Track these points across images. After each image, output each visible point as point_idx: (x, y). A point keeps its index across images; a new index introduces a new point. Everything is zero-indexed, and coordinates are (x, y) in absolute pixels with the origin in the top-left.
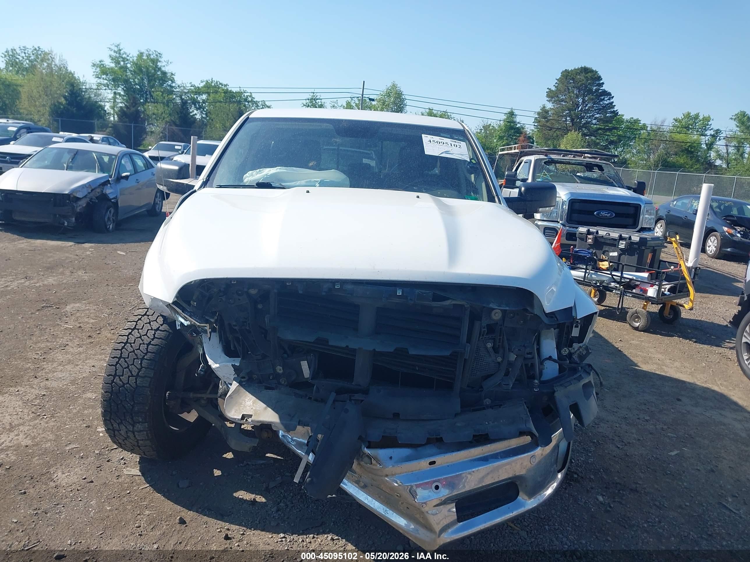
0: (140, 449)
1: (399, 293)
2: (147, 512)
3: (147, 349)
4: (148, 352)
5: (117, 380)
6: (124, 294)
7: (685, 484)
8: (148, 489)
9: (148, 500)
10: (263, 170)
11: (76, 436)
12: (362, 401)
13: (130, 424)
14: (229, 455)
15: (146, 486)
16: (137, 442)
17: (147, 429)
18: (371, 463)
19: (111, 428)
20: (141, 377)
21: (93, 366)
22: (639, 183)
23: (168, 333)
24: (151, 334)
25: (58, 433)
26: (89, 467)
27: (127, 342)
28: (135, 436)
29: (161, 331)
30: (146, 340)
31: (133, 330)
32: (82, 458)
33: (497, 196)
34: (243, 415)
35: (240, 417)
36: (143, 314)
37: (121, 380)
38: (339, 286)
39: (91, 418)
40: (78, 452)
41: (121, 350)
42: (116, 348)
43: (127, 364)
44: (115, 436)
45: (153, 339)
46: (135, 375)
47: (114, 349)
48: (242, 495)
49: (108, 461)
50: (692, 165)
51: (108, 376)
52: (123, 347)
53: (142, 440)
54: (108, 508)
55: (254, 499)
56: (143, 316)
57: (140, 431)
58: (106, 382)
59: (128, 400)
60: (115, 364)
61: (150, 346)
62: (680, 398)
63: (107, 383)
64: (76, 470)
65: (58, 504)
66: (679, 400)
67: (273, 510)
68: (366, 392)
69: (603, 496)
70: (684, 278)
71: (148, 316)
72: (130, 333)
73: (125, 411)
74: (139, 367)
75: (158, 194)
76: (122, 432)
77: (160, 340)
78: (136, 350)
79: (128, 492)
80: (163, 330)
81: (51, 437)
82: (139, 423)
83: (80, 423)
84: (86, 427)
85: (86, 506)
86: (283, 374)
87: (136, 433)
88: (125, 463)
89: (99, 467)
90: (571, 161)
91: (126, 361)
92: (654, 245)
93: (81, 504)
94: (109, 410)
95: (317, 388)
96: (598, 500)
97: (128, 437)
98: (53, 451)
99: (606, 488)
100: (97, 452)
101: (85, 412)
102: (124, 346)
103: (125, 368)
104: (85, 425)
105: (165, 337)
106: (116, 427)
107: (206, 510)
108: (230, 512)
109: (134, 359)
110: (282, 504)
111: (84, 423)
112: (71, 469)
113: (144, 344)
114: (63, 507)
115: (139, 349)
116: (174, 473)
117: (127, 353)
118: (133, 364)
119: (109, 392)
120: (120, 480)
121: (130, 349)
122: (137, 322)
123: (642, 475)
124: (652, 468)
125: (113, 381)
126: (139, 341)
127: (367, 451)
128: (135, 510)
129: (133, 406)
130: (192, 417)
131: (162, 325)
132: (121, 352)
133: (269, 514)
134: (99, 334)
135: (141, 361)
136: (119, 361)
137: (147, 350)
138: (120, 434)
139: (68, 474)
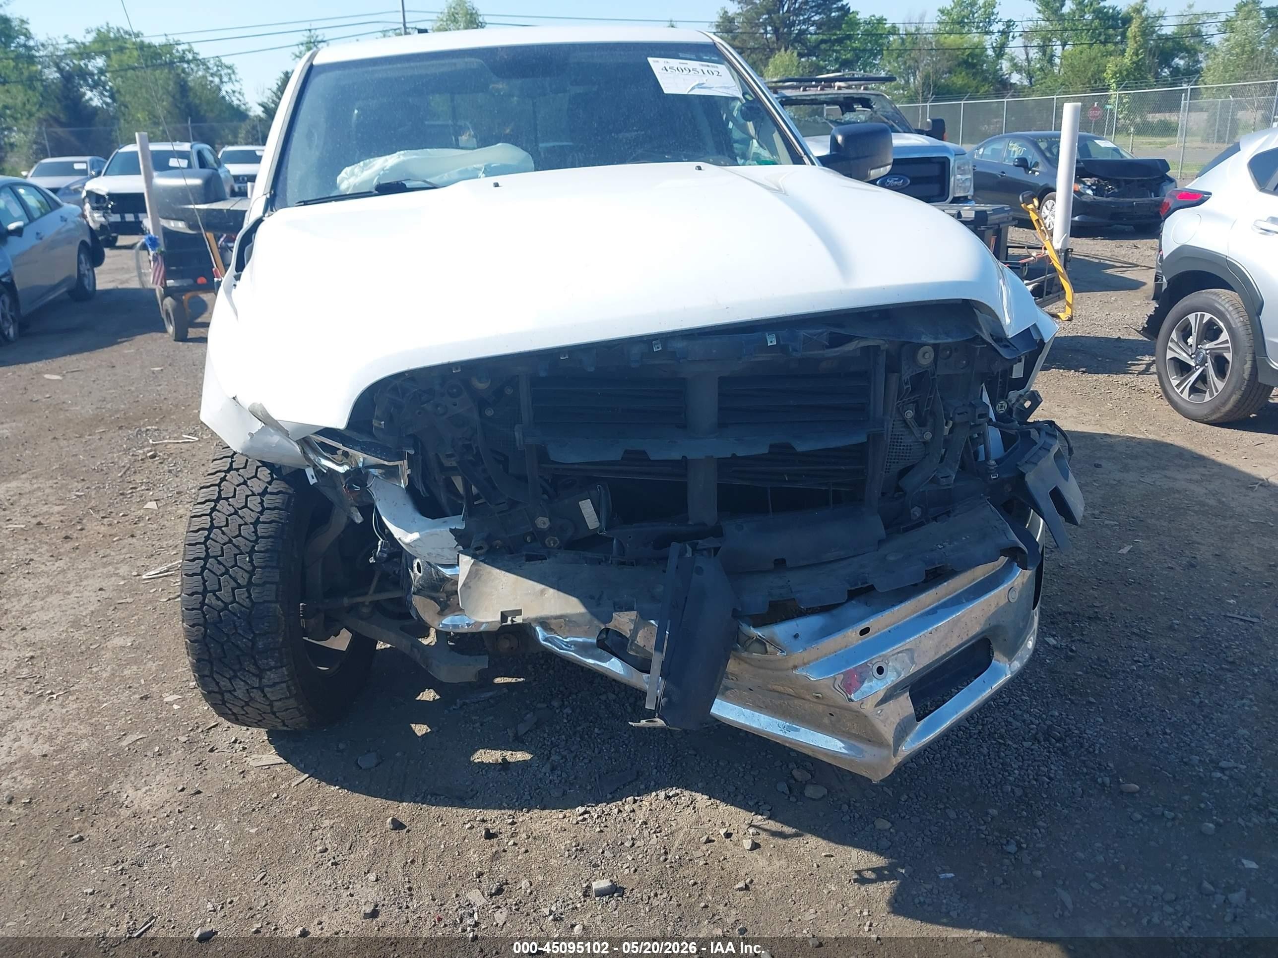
0: (278, 717)
1: (772, 341)
2: (327, 823)
3: (255, 532)
4: (258, 538)
5: (210, 599)
6: (95, 449)
7: (1162, 593)
8: (308, 783)
9: (317, 802)
10: (370, 162)
11: (131, 719)
12: (717, 550)
13: (254, 675)
14: (429, 695)
15: (302, 779)
16: (271, 705)
17: (287, 679)
18: (766, 652)
19: (217, 689)
20: (257, 585)
21: (101, 589)
22: (934, 121)
23: (287, 496)
24: (254, 503)
25: (93, 720)
26: (181, 769)
27: (212, 527)
28: (265, 696)
29: (271, 493)
30: (250, 517)
31: (217, 501)
32: (160, 755)
33: (806, 154)
34: (502, 613)
35: (499, 618)
36: (226, 469)
37: (218, 598)
38: (660, 345)
39: (142, 682)
40: (149, 745)
41: (204, 543)
42: (194, 542)
43: (224, 566)
44: (224, 703)
45: (261, 513)
46: (245, 583)
47: (189, 545)
48: (486, 756)
49: (212, 750)
50: (977, 88)
51: (192, 594)
52: (207, 538)
53: (280, 700)
54: (253, 831)
55: (504, 759)
56: (228, 471)
57: (275, 684)
58: (190, 607)
59: (241, 632)
60: (199, 571)
61: (259, 526)
62: (1097, 462)
63: (193, 609)
64: (158, 778)
65: (154, 845)
66: (1098, 466)
67: (544, 770)
68: (718, 532)
69: (1053, 636)
70: (1053, 270)
71: (237, 470)
72: (213, 509)
73: (238, 653)
74: (248, 567)
75: (82, 257)
76: (239, 693)
77: (276, 511)
78: (235, 537)
79: (275, 795)
80: (275, 491)
81: (83, 730)
82: (270, 669)
83: (125, 694)
84: (142, 698)
85: (209, 835)
86: (550, 528)
87: (266, 690)
88: (244, 749)
89: (199, 765)
90: (818, 97)
91: (220, 563)
92: (997, 222)
93: (198, 834)
94: (207, 658)
95: (619, 541)
96: (1048, 644)
97: (251, 699)
98: (99, 754)
99: (1053, 623)
100: (183, 739)
101: (125, 673)
102: (209, 534)
103: (222, 575)
104: (137, 696)
105: (283, 503)
106: (225, 686)
107: (429, 797)
108: (472, 790)
109: (236, 555)
110: (555, 757)
111: (134, 693)
112: (148, 778)
113: (246, 524)
114: (167, 847)
115: (240, 535)
116: (341, 746)
117: (219, 546)
118: (236, 565)
119: (199, 625)
120: (249, 778)
121: (222, 539)
122: (219, 485)
123: (1096, 594)
124: (1105, 579)
125: (203, 603)
126: (235, 521)
127: (757, 633)
128: (304, 824)
129: (253, 641)
130: (341, 642)
131: (270, 483)
132: (206, 546)
133: (541, 779)
134: (82, 530)
135: (250, 557)
136: (205, 564)
137: (256, 535)
138: (235, 697)
139: (147, 788)
